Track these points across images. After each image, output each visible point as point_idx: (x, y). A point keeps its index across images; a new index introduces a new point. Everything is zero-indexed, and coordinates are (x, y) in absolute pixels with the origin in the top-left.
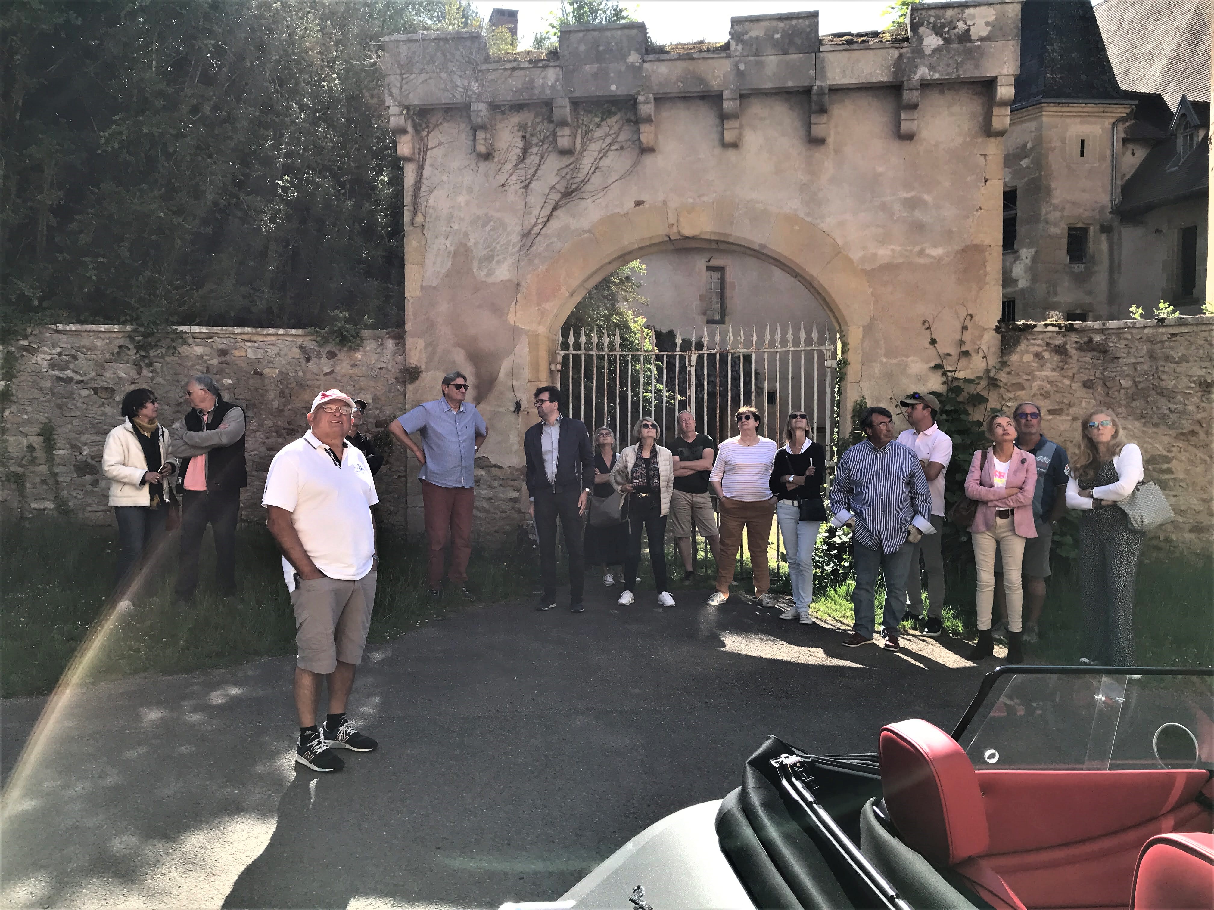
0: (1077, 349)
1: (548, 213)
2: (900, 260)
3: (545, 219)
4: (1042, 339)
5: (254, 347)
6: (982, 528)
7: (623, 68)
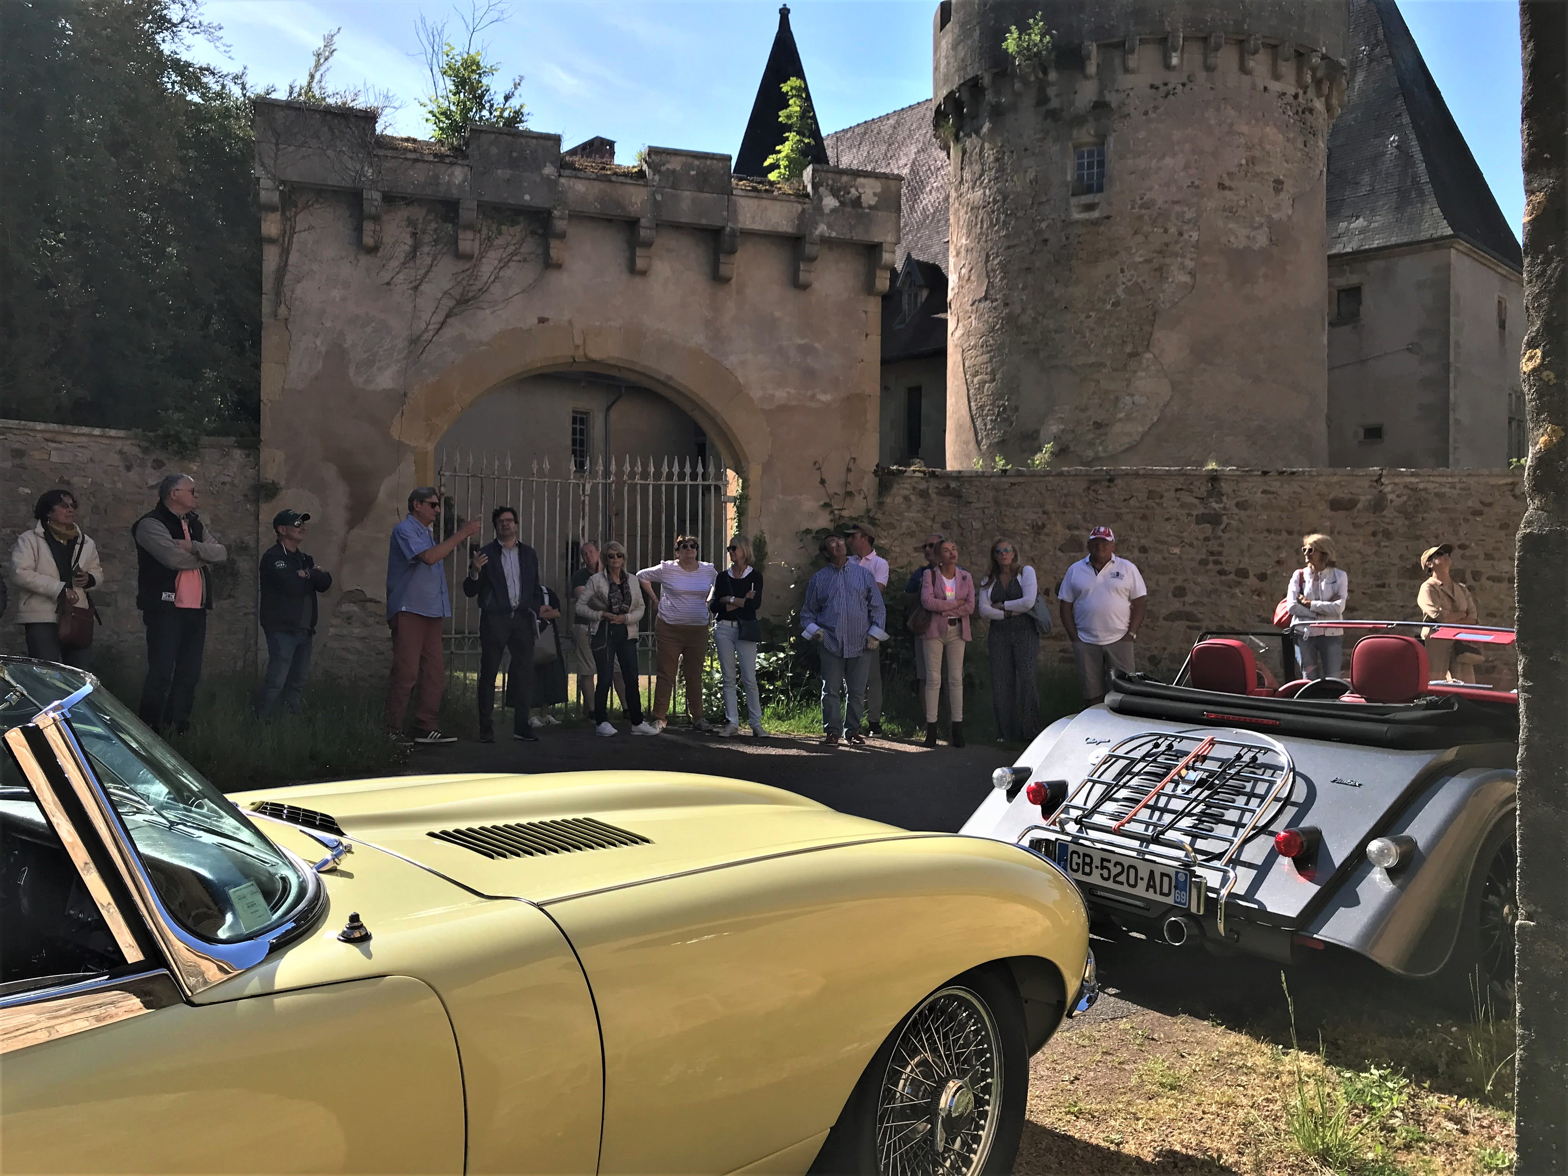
0: (937, 494)
1: (441, 319)
2: (794, 403)
3: (437, 326)
4: (910, 484)
5: (60, 449)
6: (936, 634)
7: (538, 179)
